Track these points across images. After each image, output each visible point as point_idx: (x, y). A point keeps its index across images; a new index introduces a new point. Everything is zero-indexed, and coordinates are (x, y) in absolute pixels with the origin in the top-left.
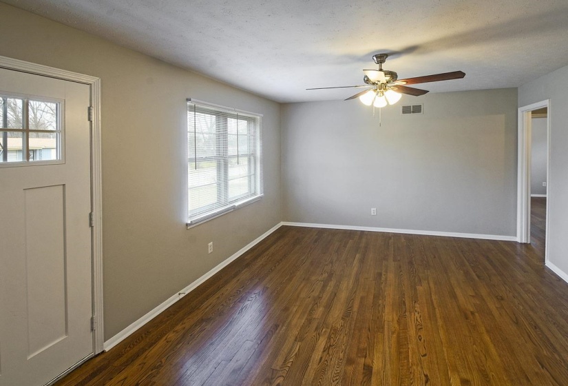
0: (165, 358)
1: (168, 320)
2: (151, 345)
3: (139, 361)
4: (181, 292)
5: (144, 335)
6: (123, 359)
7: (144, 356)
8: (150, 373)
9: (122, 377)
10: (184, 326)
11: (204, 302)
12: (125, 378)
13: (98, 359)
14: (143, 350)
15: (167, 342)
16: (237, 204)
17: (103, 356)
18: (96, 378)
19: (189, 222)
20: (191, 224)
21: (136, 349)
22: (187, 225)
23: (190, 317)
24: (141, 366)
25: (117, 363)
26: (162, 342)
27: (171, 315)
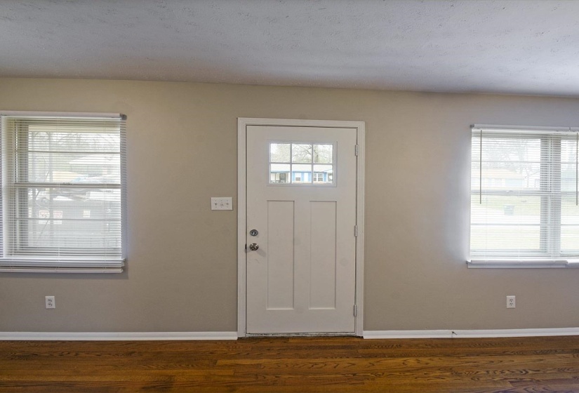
0: (388, 374)
1: (423, 348)
2: (392, 356)
3: (372, 361)
4: (455, 331)
5: (395, 345)
6: (366, 351)
7: (379, 359)
8: (369, 374)
9: (353, 362)
10: (429, 361)
11: (473, 355)
12: (354, 364)
13: (356, 340)
14: (384, 355)
15: (403, 363)
16: (570, 261)
17: (359, 340)
18: (342, 350)
19: (470, 261)
20: (471, 263)
21: (380, 351)
22: (467, 263)
23: (443, 358)
24: (369, 365)
25: (360, 351)
26: (400, 360)
27: (430, 345)
